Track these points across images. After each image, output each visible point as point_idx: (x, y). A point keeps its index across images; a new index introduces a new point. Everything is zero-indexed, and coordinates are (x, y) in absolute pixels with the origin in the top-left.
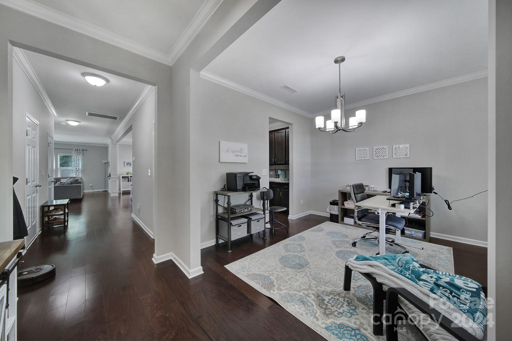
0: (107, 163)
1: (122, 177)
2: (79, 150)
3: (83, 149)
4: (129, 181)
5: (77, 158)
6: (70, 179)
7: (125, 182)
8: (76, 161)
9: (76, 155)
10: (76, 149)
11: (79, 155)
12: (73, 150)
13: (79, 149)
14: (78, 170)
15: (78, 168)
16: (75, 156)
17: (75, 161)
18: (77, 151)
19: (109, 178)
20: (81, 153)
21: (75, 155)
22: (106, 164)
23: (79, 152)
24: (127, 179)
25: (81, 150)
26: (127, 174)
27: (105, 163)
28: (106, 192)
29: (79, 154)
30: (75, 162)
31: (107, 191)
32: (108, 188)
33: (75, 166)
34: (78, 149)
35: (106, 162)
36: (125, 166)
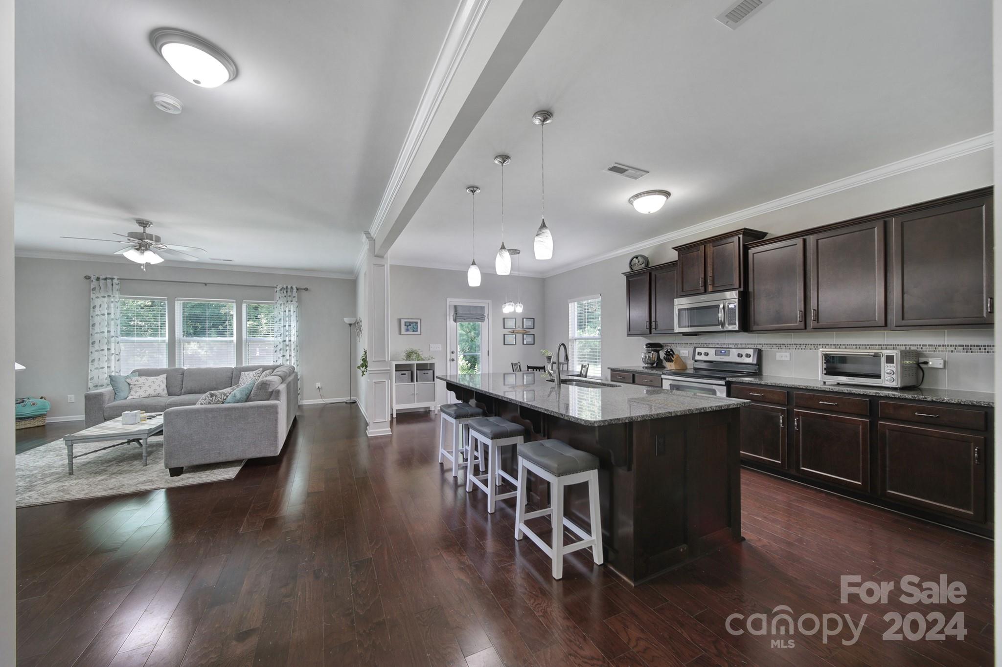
0: (355, 323)
1: (397, 366)
2: (289, 290)
3: (298, 287)
4: (412, 380)
5: (285, 311)
6: (263, 371)
7: (402, 381)
8: (282, 320)
9: (284, 304)
10: (283, 288)
11: (289, 302)
12: (275, 290)
13: (289, 287)
14: (287, 346)
15: (287, 339)
16: (281, 304)
17: (280, 320)
18: (287, 292)
19: (363, 372)
20: (294, 297)
21: (281, 302)
22: (352, 325)
23: (290, 296)
24: (408, 373)
25: (295, 290)
26: (409, 355)
27: (350, 325)
28: (353, 405)
29: (289, 299)
30: (282, 322)
31: (355, 402)
32: (357, 395)
33: (281, 335)
34: (287, 287)
35: (352, 321)
36: (402, 333)
